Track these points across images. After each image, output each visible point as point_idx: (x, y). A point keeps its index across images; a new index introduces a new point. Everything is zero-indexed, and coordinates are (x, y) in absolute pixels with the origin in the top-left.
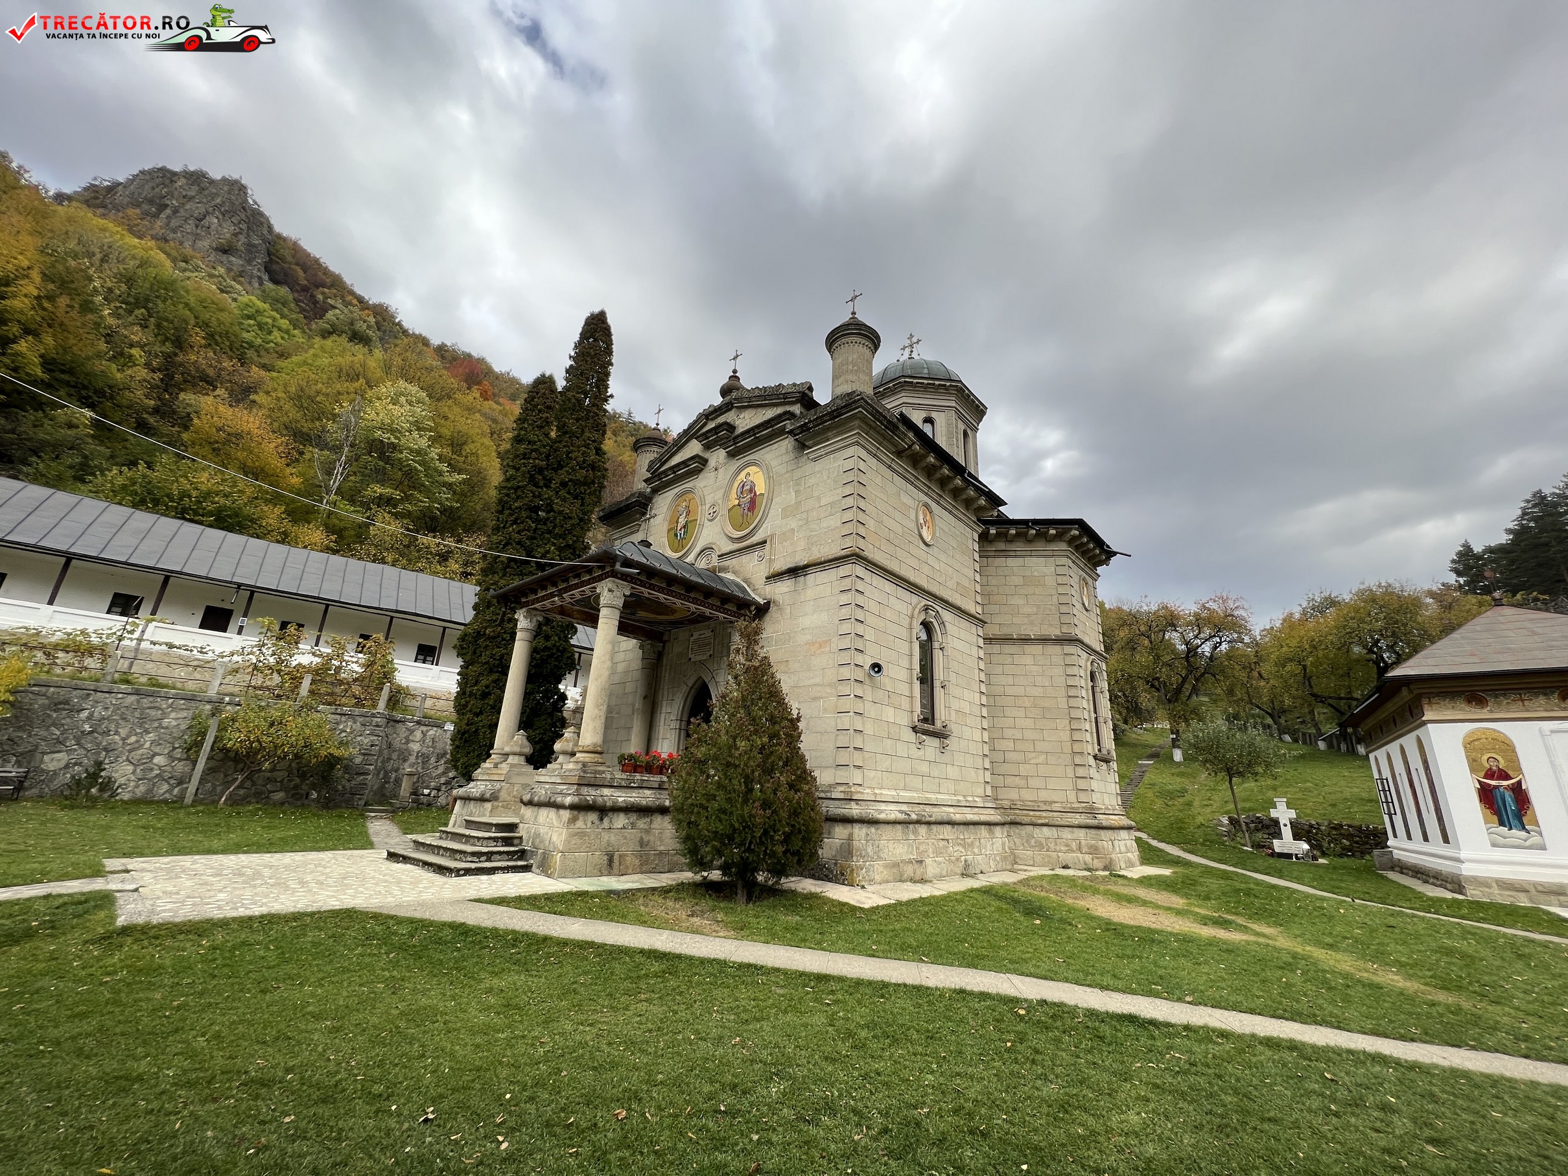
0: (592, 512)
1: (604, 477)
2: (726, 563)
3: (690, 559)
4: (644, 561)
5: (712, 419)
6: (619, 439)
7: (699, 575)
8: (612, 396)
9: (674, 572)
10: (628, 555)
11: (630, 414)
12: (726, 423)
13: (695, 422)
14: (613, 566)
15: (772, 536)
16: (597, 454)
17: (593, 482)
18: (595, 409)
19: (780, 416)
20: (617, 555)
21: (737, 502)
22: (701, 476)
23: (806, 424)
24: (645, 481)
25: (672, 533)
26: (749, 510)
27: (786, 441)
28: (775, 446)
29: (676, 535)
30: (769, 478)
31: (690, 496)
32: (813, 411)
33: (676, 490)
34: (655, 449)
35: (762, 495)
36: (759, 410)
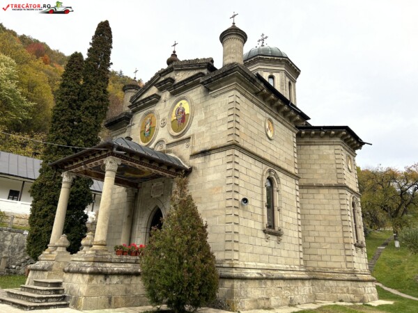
0: (101, 122)
1: (108, 104)
2: (170, 148)
3: (152, 146)
4: (128, 147)
5: (163, 76)
6: (116, 85)
7: (157, 154)
8: (112, 64)
9: (144, 153)
10: (120, 144)
11: (121, 72)
12: (170, 78)
13: (154, 77)
14: (112, 150)
15: (193, 135)
16: (104, 93)
17: (102, 107)
18: (103, 70)
19: (197, 75)
20: (114, 145)
21: (175, 118)
22: (157, 105)
23: (210, 79)
24: (129, 107)
25: (143, 133)
26: (182, 122)
27: (200, 88)
28: (195, 90)
29: (145, 134)
30: (192, 106)
31: (152, 114)
32: (213, 73)
33: (145, 112)
34: (133, 90)
35: (188, 114)
36: (187, 72)
